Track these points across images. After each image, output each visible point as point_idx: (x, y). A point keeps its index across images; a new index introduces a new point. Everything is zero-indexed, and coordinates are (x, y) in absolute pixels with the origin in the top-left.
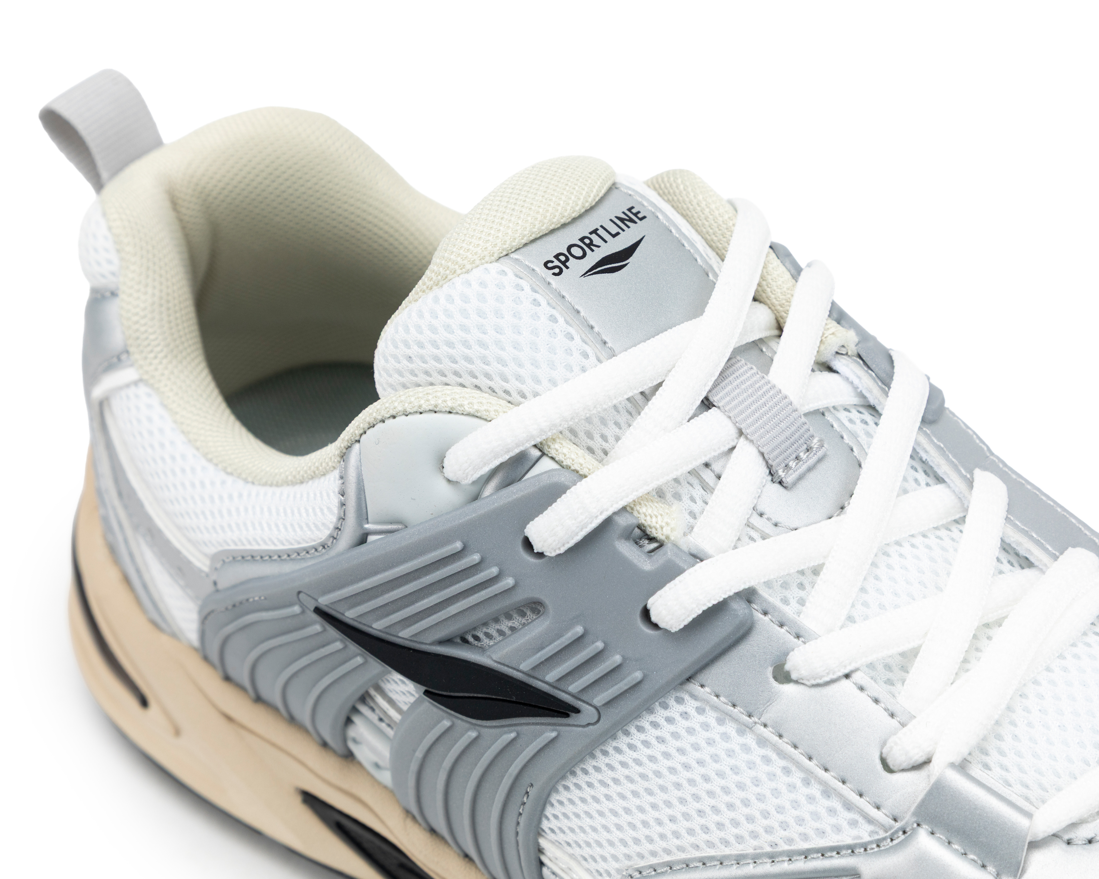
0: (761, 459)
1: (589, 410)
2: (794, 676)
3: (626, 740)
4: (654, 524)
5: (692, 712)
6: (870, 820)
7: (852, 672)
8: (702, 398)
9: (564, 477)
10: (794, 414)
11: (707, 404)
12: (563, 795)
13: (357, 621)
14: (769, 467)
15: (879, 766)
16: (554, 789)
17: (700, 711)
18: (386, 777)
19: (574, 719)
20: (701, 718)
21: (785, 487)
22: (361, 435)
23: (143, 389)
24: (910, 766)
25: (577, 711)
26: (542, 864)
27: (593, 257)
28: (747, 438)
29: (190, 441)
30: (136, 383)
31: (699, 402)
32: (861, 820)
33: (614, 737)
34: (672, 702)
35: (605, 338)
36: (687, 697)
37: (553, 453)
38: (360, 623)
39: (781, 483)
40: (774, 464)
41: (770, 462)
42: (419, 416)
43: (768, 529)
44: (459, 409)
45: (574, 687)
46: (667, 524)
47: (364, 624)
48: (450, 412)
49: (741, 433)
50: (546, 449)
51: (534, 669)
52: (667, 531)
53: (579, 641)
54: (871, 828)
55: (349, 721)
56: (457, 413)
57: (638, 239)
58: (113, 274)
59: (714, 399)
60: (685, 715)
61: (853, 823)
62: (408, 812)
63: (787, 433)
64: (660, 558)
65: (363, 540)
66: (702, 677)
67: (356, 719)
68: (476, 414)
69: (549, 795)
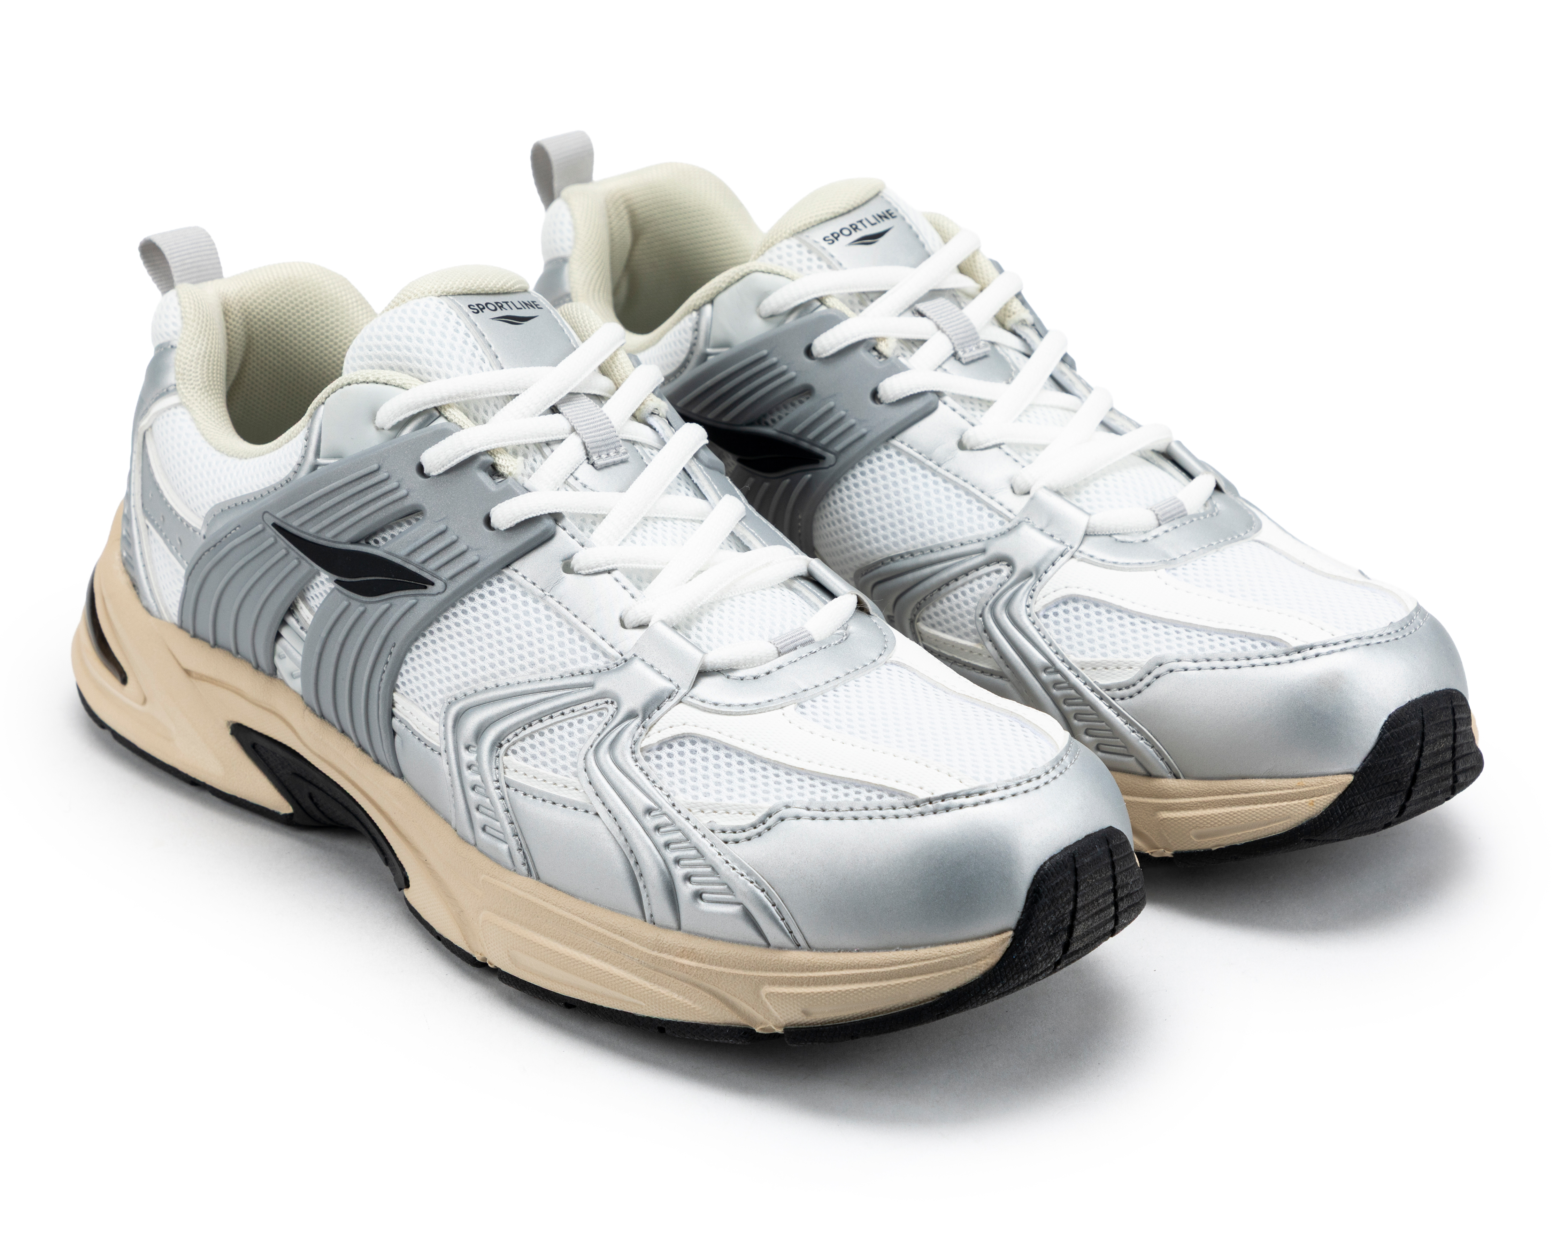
0: (582, 448)
1: (476, 395)
2: (575, 569)
3: (462, 607)
4: (503, 464)
5: (507, 588)
6: (605, 654)
7: (613, 570)
8: (551, 404)
9: (450, 426)
10: (612, 429)
11: (554, 410)
12: (415, 653)
13: (298, 530)
14: (587, 454)
15: (618, 624)
16: (409, 650)
17: (513, 587)
18: (297, 685)
19: (431, 589)
20: (512, 592)
21: (596, 468)
22: (326, 398)
23: (180, 410)
24: (637, 625)
25: (433, 584)
26: (393, 715)
27: (500, 313)
28: (577, 433)
29: (207, 440)
30: (175, 406)
31: (549, 406)
32: (601, 655)
33: (454, 606)
34: (495, 582)
35: (497, 354)
36: (505, 579)
37: (447, 414)
38: (302, 532)
39: (593, 465)
40: (591, 451)
41: (588, 449)
42: (365, 385)
43: (579, 487)
44: (393, 382)
45: (432, 565)
46: (512, 465)
47: (305, 533)
48: (386, 384)
49: (573, 430)
50: (443, 411)
51: (409, 554)
52: (510, 469)
53: (443, 533)
54: (604, 659)
55: (278, 636)
56: (391, 385)
57: (534, 315)
58: (175, 333)
59: (562, 409)
60: (502, 590)
61: (596, 657)
62: (308, 705)
63: (604, 437)
64: (502, 486)
65: (315, 467)
66: (516, 565)
67: (284, 632)
68: (403, 386)
69: (405, 655)
